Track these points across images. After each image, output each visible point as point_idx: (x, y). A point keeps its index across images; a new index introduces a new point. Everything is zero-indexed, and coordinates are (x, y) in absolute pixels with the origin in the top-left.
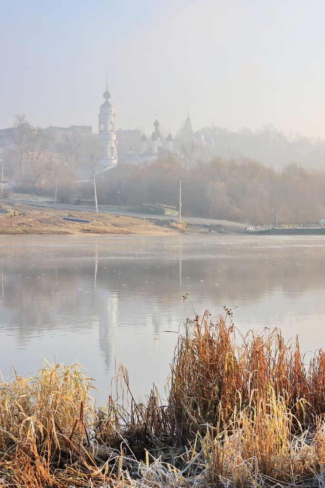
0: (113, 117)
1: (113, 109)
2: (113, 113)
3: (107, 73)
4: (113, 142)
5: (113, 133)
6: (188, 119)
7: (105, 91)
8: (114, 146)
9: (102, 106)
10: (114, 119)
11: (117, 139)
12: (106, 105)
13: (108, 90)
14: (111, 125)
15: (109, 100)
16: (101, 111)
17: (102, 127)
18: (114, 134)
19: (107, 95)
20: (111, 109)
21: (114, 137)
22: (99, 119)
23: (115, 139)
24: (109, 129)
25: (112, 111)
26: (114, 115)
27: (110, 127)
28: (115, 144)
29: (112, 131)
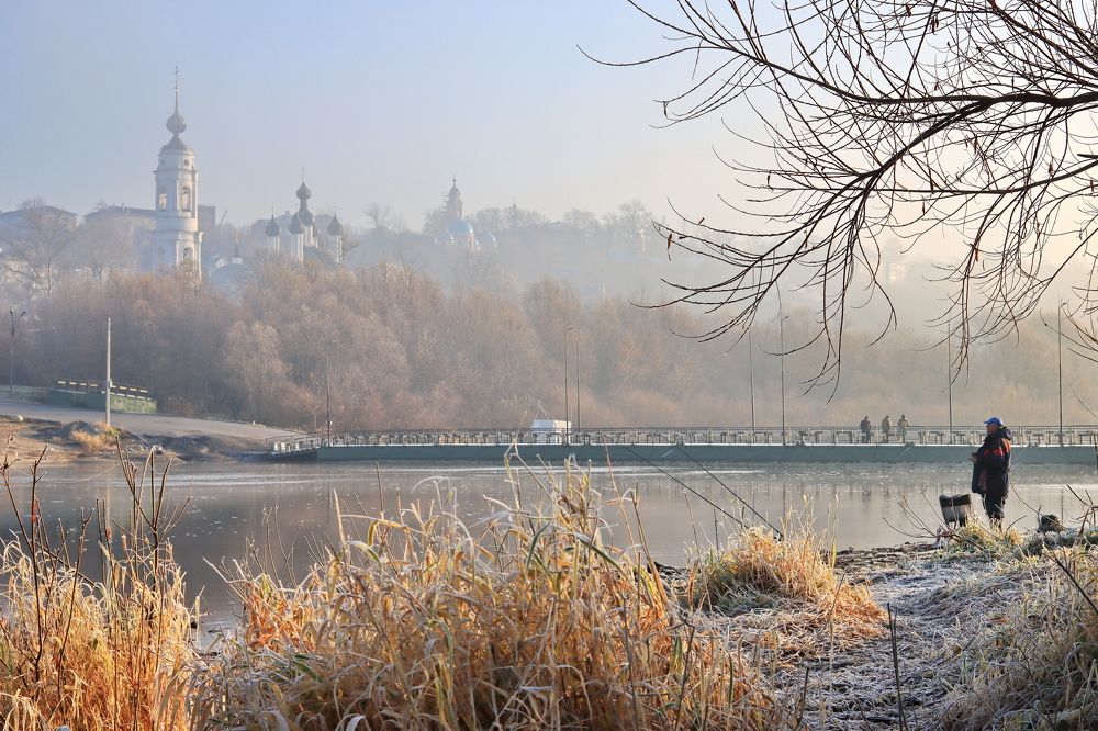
0: (189, 176)
1: (191, 158)
2: (190, 168)
3: (177, 72)
4: (191, 237)
5: (189, 214)
6: (454, 191)
7: (172, 113)
8: (192, 245)
9: (165, 148)
10: (194, 180)
11: (200, 228)
12: (175, 148)
13: (181, 113)
14: (186, 196)
15: (181, 136)
16: (162, 162)
17: (163, 201)
18: (193, 216)
19: (176, 124)
20: (186, 158)
21: (193, 225)
22: (157, 180)
23: (196, 229)
24: (178, 207)
25: (186, 163)
26: (193, 172)
27: (182, 201)
28: (196, 242)
29: (188, 210)
